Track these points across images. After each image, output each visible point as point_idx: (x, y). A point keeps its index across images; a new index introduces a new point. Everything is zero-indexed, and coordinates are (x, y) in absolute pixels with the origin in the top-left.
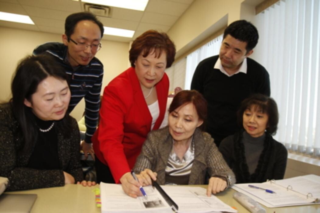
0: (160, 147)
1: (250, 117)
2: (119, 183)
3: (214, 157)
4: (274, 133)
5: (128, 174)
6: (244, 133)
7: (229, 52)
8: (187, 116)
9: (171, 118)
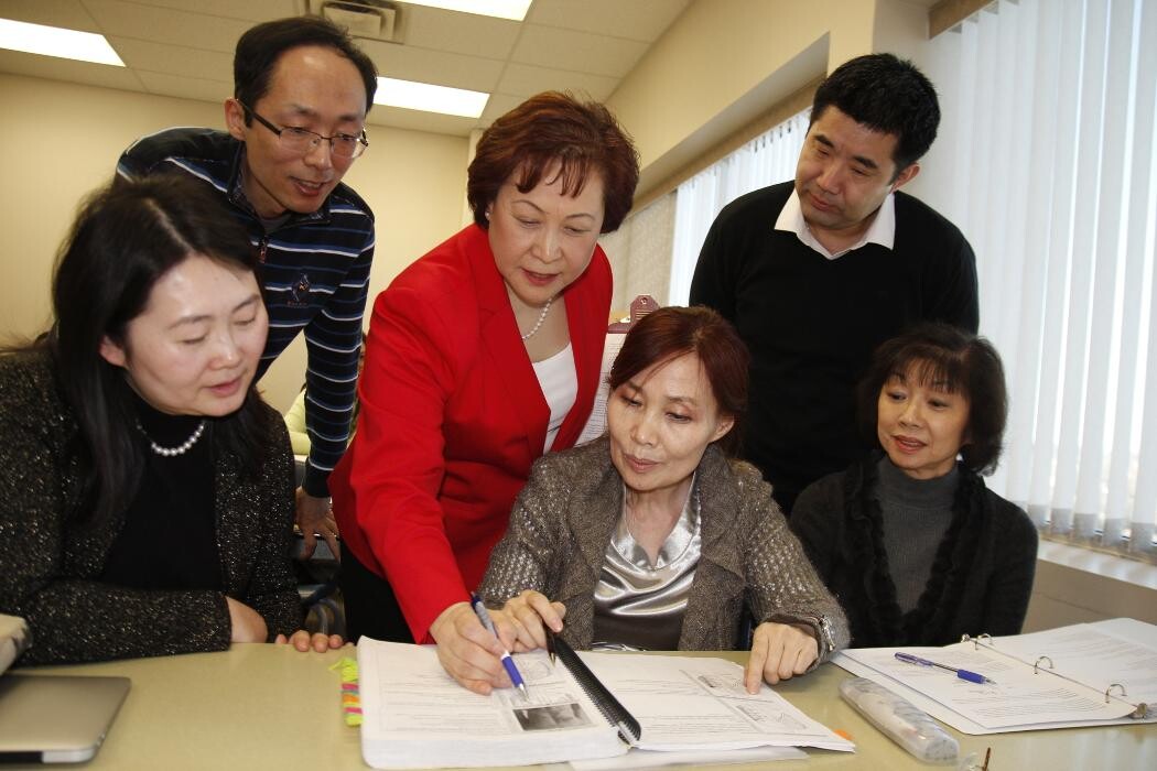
0: (577, 512)
1: (903, 405)
2: (428, 640)
3: (771, 549)
4: (989, 468)
5: (461, 609)
6: (882, 465)
7: (832, 170)
8: (677, 400)
9: (618, 406)
